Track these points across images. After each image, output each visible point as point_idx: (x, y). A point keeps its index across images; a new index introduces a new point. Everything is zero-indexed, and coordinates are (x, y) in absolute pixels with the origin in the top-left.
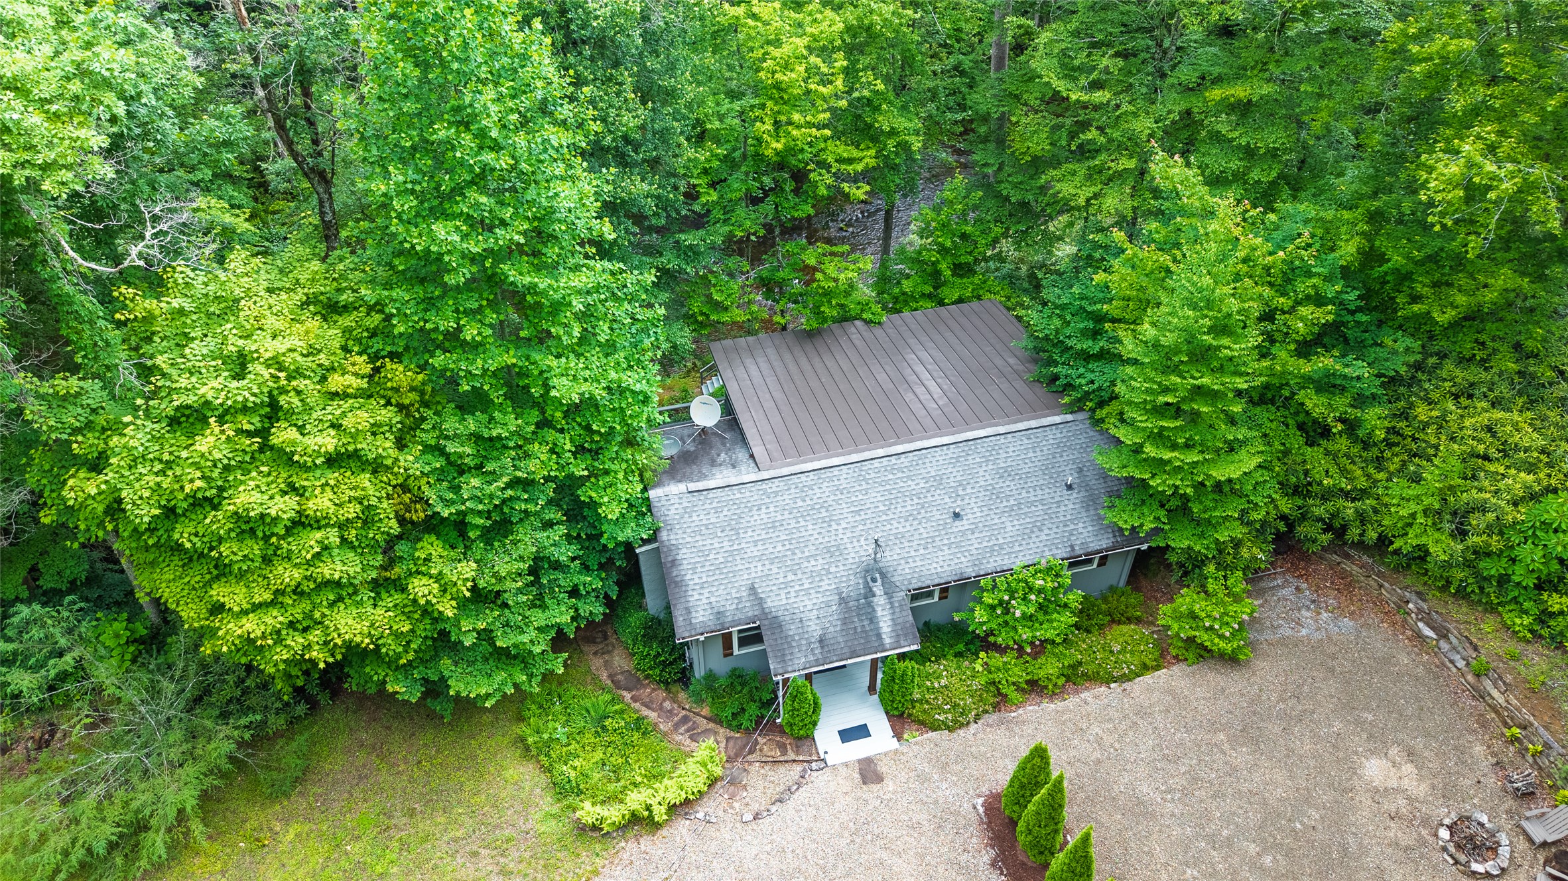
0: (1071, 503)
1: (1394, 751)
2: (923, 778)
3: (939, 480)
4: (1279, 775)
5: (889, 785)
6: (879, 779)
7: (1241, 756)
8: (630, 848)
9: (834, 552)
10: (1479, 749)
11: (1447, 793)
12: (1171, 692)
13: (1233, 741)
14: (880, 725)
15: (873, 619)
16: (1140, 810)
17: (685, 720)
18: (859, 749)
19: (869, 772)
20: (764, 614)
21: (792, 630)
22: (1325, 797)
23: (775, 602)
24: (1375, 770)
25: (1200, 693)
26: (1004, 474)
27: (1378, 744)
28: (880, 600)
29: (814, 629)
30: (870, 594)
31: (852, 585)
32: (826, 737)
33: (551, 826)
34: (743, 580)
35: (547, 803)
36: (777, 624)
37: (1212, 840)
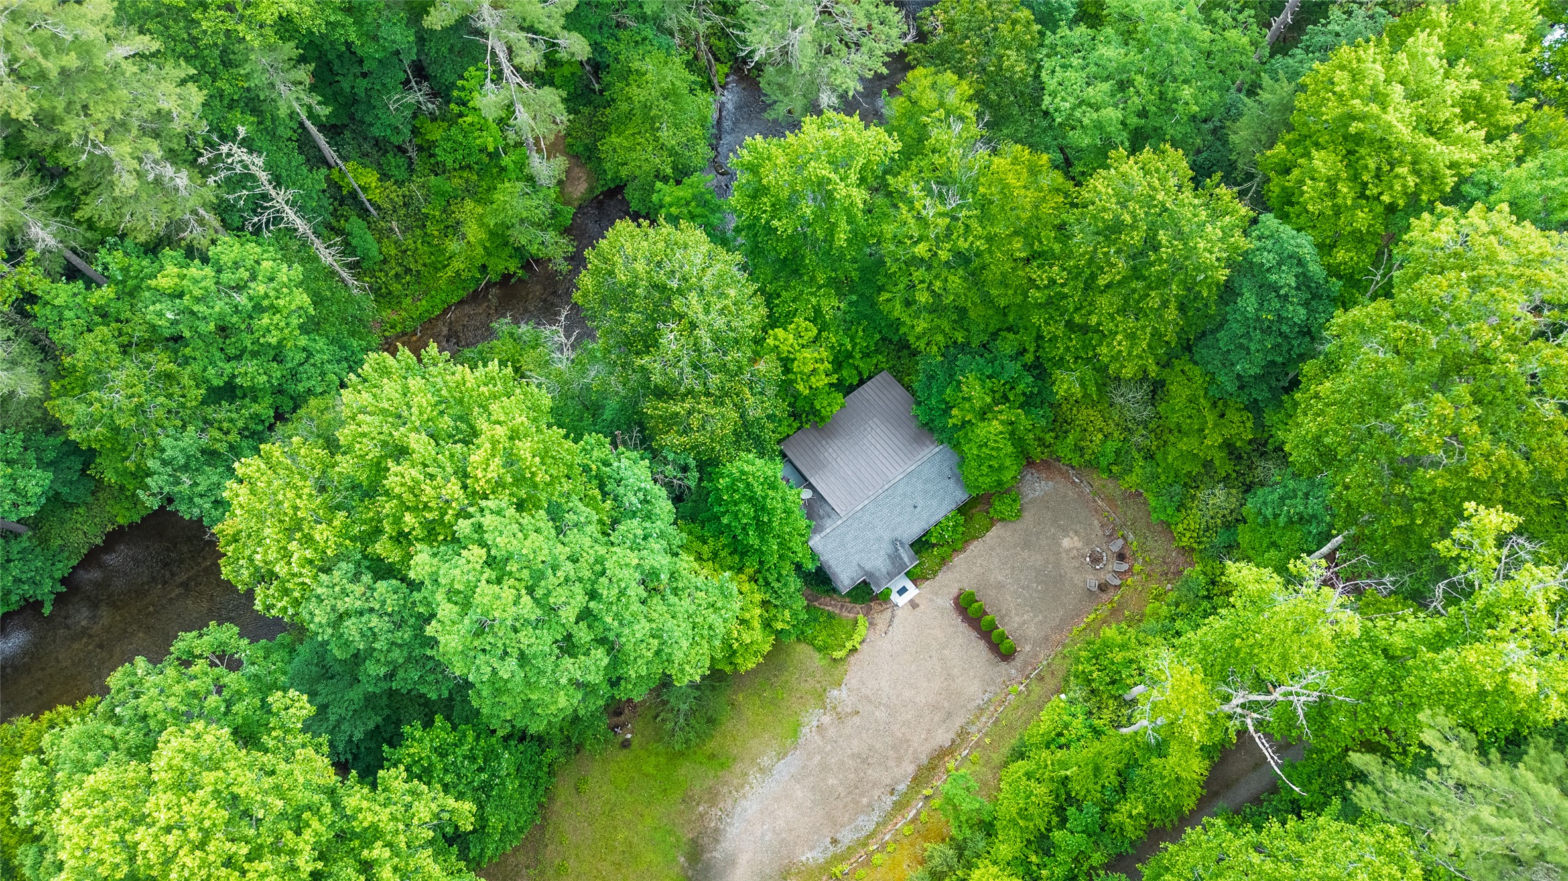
0: (951, 484)
1: (1071, 534)
2: (931, 600)
3: (905, 494)
4: (1038, 556)
5: (922, 607)
6: (918, 606)
7: (1026, 554)
8: (852, 659)
9: (879, 539)
10: (1096, 522)
11: (1088, 543)
12: (999, 537)
13: (1023, 549)
14: (909, 584)
15: (901, 559)
16: (1000, 586)
17: (842, 606)
18: (907, 597)
19: (913, 604)
20: (867, 573)
21: (877, 574)
22: (1052, 559)
23: (868, 567)
24: (1066, 543)
25: (1008, 533)
26: (926, 482)
27: (1065, 531)
28: (901, 550)
29: (884, 570)
30: (897, 550)
31: (890, 550)
32: (894, 597)
33: (823, 662)
34: (855, 563)
35: (817, 655)
36: (870, 574)
37: (1023, 588)
